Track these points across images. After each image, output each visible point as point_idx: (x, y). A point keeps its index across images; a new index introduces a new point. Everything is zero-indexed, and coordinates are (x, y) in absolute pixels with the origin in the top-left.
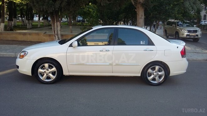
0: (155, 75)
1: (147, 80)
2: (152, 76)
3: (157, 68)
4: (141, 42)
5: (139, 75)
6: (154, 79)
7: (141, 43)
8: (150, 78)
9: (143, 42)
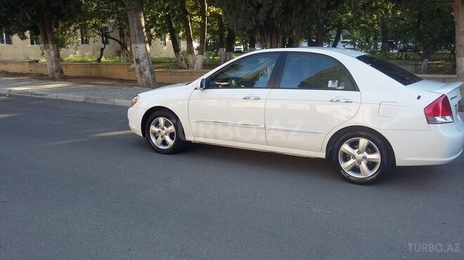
0: (359, 158)
1: (340, 167)
2: (351, 162)
3: (363, 142)
4: (330, 82)
5: (323, 155)
6: (356, 169)
7: (330, 84)
8: (345, 166)
9: (333, 82)
